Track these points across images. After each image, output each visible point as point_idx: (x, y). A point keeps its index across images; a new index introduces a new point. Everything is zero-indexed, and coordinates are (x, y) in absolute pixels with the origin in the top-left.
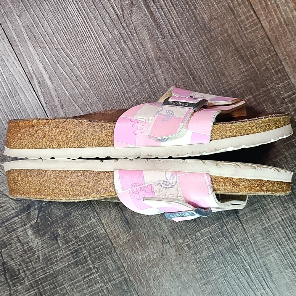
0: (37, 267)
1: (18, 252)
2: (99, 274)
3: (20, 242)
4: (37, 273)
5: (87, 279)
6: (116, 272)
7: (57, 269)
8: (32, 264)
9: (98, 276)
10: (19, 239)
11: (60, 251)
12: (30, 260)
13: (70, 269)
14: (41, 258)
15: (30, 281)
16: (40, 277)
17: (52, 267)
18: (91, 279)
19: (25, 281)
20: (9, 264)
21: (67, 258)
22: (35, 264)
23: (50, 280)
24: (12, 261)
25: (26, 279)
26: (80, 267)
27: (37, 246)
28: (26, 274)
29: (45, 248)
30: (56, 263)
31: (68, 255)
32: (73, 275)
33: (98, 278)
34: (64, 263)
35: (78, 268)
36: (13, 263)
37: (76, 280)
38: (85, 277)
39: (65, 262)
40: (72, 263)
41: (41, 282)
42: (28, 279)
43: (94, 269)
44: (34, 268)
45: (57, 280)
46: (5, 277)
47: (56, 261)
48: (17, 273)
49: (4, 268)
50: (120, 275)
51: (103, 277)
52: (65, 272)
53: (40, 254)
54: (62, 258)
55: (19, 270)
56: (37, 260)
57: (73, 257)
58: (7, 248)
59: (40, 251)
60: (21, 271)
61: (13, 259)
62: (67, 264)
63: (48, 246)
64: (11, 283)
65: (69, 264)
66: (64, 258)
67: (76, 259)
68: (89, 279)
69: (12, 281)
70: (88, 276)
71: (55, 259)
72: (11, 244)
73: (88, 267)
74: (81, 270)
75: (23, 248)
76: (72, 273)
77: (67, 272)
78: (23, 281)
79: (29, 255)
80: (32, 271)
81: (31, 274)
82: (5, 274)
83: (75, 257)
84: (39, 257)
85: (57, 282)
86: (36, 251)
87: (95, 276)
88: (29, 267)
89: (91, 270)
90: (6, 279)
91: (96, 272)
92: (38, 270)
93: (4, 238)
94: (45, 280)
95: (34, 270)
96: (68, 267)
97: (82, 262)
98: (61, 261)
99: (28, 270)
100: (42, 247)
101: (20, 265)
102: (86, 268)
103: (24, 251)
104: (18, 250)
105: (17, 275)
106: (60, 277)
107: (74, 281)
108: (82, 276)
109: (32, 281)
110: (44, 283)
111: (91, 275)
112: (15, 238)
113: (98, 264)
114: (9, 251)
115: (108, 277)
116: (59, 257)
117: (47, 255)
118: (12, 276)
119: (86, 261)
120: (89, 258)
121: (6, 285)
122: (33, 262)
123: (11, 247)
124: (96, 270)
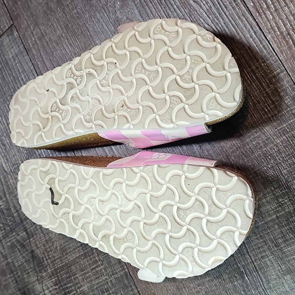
0: (56, 257)
1: (42, 241)
2: (103, 266)
3: (43, 233)
4: (56, 262)
5: (95, 271)
6: (118, 266)
7: (71, 259)
8: (52, 253)
9: (103, 269)
10: (42, 230)
11: (72, 242)
12: (50, 249)
13: (81, 260)
14: (58, 248)
15: (51, 269)
16: (59, 266)
17: (67, 258)
18: (97, 270)
19: (47, 269)
20: (36, 252)
21: (78, 249)
22: (54, 253)
23: (66, 269)
24: (38, 249)
25: (48, 267)
26: (88, 258)
27: (55, 237)
28: (48, 262)
29: (61, 239)
30: (70, 254)
31: (78, 247)
32: (83, 266)
33: (103, 271)
34: (75, 254)
35: (87, 259)
36: (39, 251)
37: (86, 271)
38: (93, 269)
39: (77, 253)
40: (82, 254)
41: (59, 271)
42: (50, 267)
43: (100, 261)
44: (53, 257)
45: (71, 270)
46: (34, 263)
47: (70, 252)
48: (42, 260)
49: (32, 256)
50: (121, 269)
51: (107, 269)
52: (77, 263)
53: (58, 244)
54: (74, 249)
55: (43, 258)
56: (56, 250)
57: (82, 248)
58: (33, 238)
59: (58, 242)
60: (45, 259)
61: (38, 248)
62: (78, 255)
63: (63, 238)
64: (38, 269)
65: (79, 255)
66: (75, 249)
67: (85, 251)
68: (96, 271)
69: (38, 268)
70: (95, 268)
71: (69, 250)
72: (36, 234)
73: (94, 259)
74: (90, 262)
75: (45, 238)
76: (82, 264)
77: (78, 263)
78: (46, 269)
79: (49, 245)
80: (52, 260)
81: (52, 262)
82: (33, 261)
83: (84, 248)
84: (56, 247)
85: (71, 272)
86: (54, 241)
87: (100, 268)
88: (50, 256)
89: (97, 262)
90: (35, 266)
91: (102, 265)
92: (57, 259)
93: (32, 228)
94: (62, 269)
95: (54, 259)
96: (79, 258)
97: (90, 254)
98: (74, 252)
99: (49, 258)
100: (59, 238)
101: (44, 254)
102: (93, 260)
103: (46, 241)
104: (42, 240)
105: (42, 263)
106: (73, 267)
107: (84, 272)
108: (90, 267)
109: (52, 269)
110: (62, 272)
111: (97, 267)
112: (39, 228)
113: (102, 257)
114: (35, 241)
115: (111, 270)
116: (71, 248)
117: (63, 246)
118: (38, 264)
119: (93, 254)
120: (95, 251)
121: (34, 271)
122: (52, 252)
123: (37, 237)
124: (102, 263)
